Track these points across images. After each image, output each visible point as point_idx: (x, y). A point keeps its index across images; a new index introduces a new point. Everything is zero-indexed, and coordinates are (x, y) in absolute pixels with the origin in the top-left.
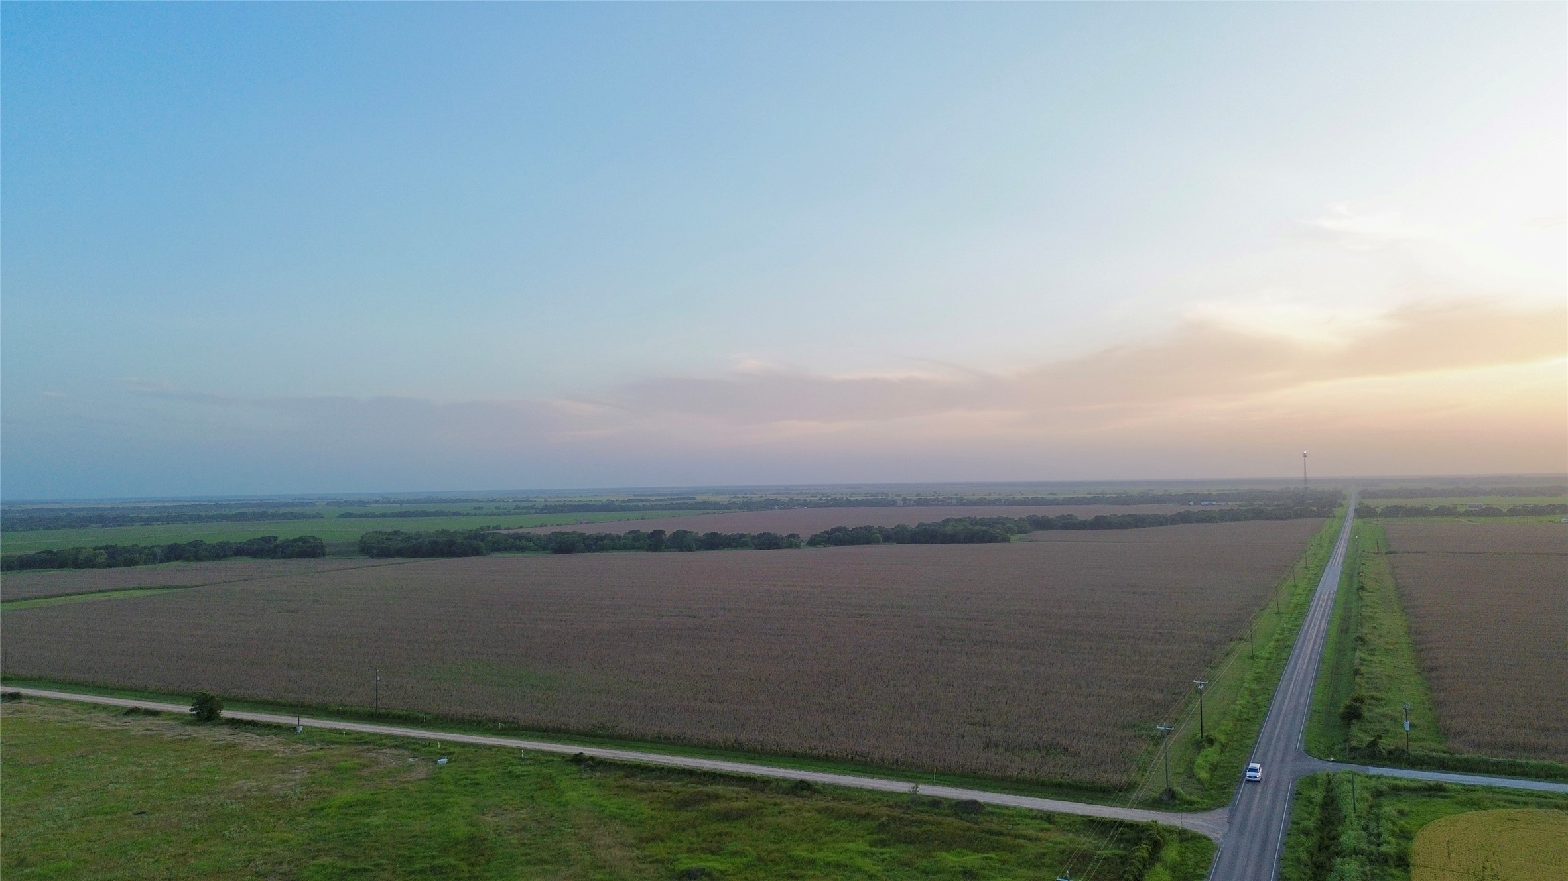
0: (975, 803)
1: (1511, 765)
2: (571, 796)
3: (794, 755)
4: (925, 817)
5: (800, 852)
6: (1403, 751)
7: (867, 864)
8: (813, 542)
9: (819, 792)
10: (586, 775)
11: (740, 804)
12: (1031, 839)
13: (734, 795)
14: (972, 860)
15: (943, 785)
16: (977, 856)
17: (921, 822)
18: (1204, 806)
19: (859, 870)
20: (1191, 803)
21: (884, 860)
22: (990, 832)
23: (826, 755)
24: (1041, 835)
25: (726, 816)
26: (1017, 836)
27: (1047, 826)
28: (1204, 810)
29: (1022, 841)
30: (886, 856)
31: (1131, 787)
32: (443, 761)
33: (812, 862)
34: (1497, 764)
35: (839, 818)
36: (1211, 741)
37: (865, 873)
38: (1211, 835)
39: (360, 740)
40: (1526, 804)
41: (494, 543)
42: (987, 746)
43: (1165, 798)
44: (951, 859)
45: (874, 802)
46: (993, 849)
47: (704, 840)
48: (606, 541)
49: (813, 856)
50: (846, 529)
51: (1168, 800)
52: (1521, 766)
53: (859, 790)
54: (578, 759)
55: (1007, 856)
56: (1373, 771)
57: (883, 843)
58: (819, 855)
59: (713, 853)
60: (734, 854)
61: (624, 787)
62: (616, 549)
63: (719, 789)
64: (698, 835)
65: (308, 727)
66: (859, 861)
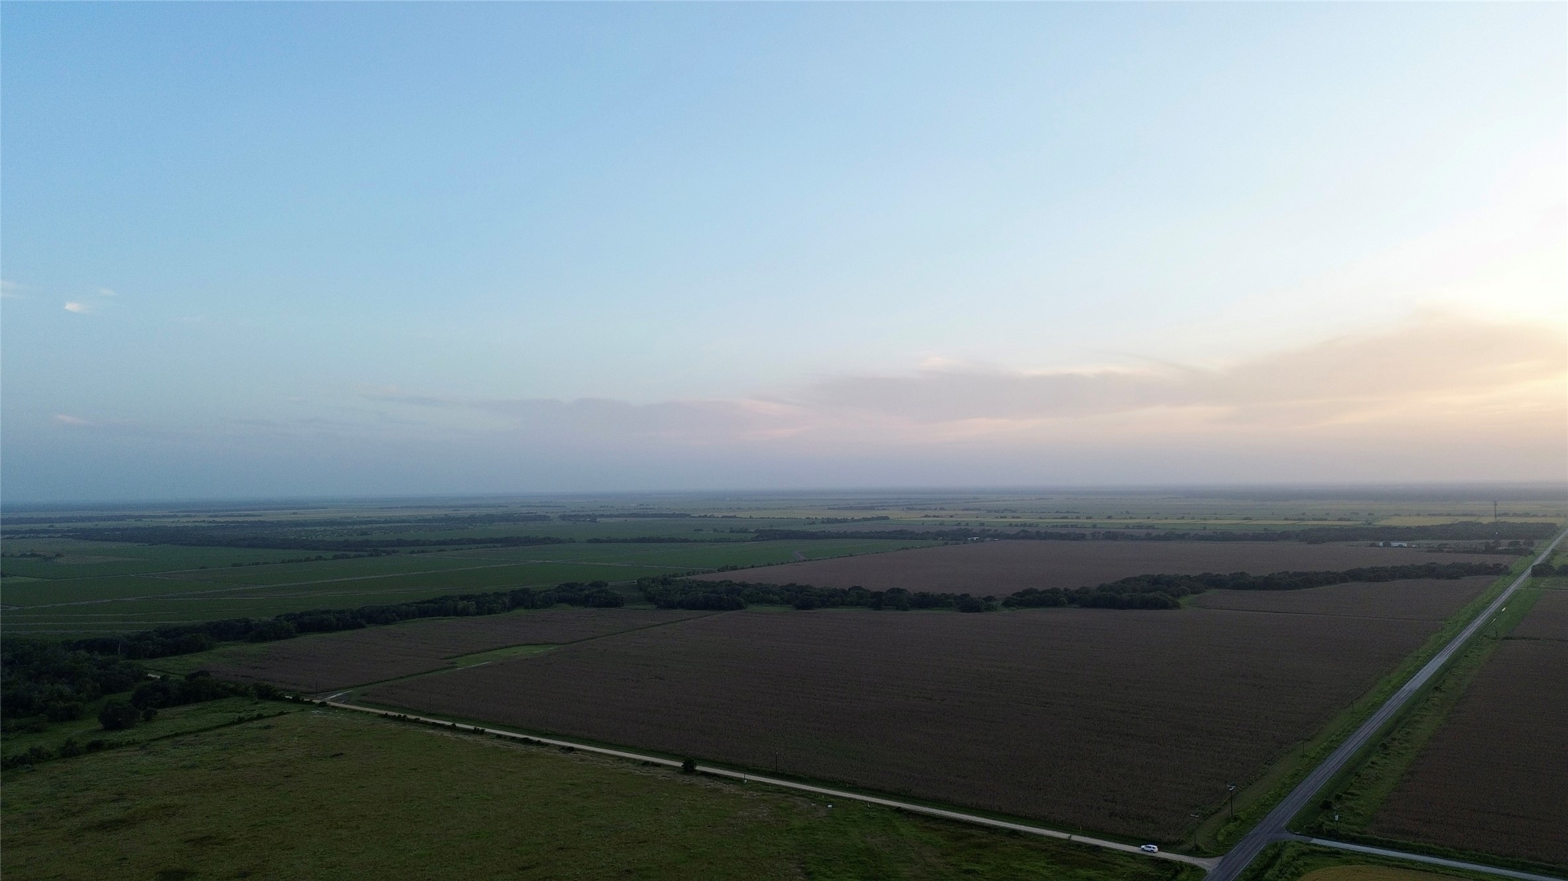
0: (1097, 846)
1: (1388, 842)
2: (903, 830)
3: (1008, 815)
4: (1073, 852)
5: (1015, 865)
6: (1335, 831)
7: (1045, 872)
8: (1008, 604)
9: (1022, 836)
10: (905, 820)
11: (984, 840)
12: (1121, 866)
13: (981, 835)
14: (1092, 873)
15: (1085, 836)
16: (1094, 872)
17: (1071, 855)
18: (1212, 855)
19: (1041, 874)
20: (1205, 853)
21: (1052, 871)
22: (1103, 861)
23: (1026, 816)
24: (1126, 864)
25: (979, 846)
26: (1115, 864)
27: (1130, 860)
28: (1211, 857)
29: (1117, 866)
30: (1054, 869)
31: (1180, 843)
32: (830, 806)
33: (1020, 870)
34: (1381, 841)
35: (1032, 850)
36: (1236, 819)
37: (1044, 876)
38: (1207, 869)
39: (780, 790)
40: (1374, 863)
41: (748, 596)
42: (1111, 815)
43: (1194, 850)
44: (1082, 872)
45: (1050, 843)
46: (1103, 869)
47: (972, 857)
48: (836, 598)
49: (1020, 867)
50: (1036, 591)
51: (1196, 852)
52: (1393, 843)
53: (1042, 836)
54: (899, 810)
55: (1108, 872)
56: (1315, 841)
57: (1052, 863)
58: (1024, 867)
59: (977, 863)
60: (986, 864)
61: (926, 827)
62: (844, 605)
63: (974, 832)
64: (968, 854)
65: (750, 780)
66: (1041, 871)
